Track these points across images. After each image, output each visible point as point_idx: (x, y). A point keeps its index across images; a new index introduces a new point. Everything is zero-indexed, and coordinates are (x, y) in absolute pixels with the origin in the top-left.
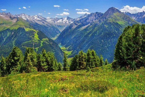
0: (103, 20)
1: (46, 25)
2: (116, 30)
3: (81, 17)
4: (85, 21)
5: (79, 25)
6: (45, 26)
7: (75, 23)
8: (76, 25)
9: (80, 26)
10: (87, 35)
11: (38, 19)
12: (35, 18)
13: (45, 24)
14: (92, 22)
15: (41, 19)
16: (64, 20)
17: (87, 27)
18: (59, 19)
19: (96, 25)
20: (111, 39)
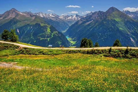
0: (104, 18)
1: (58, 21)
2: (113, 26)
3: (87, 15)
4: (89, 18)
6: (57, 22)
8: (82, 21)
9: (85, 22)
10: (89, 29)
11: (53, 16)
12: (51, 15)
14: (95, 19)
15: (55, 16)
16: (73, 17)
17: (90, 23)
18: (69, 16)
19: (97, 21)
20: (108, 32)
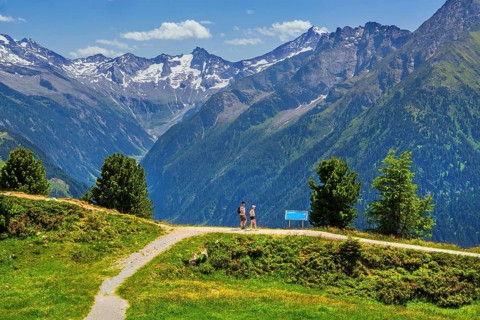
0: (405, 75)
1: (62, 101)
3: (280, 51)
4: (297, 77)
5: (260, 104)
6: (54, 105)
7: (236, 92)
8: (243, 99)
9: (265, 110)
10: (300, 161)
11: (14, 59)
14: (338, 86)
15: (31, 58)
16: (176, 70)
17: (308, 116)
18: (143, 63)
19: (357, 104)
20: (441, 186)
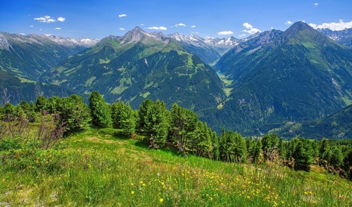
2: (299, 56)
12: (191, 38)
13: (202, 46)
